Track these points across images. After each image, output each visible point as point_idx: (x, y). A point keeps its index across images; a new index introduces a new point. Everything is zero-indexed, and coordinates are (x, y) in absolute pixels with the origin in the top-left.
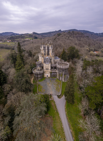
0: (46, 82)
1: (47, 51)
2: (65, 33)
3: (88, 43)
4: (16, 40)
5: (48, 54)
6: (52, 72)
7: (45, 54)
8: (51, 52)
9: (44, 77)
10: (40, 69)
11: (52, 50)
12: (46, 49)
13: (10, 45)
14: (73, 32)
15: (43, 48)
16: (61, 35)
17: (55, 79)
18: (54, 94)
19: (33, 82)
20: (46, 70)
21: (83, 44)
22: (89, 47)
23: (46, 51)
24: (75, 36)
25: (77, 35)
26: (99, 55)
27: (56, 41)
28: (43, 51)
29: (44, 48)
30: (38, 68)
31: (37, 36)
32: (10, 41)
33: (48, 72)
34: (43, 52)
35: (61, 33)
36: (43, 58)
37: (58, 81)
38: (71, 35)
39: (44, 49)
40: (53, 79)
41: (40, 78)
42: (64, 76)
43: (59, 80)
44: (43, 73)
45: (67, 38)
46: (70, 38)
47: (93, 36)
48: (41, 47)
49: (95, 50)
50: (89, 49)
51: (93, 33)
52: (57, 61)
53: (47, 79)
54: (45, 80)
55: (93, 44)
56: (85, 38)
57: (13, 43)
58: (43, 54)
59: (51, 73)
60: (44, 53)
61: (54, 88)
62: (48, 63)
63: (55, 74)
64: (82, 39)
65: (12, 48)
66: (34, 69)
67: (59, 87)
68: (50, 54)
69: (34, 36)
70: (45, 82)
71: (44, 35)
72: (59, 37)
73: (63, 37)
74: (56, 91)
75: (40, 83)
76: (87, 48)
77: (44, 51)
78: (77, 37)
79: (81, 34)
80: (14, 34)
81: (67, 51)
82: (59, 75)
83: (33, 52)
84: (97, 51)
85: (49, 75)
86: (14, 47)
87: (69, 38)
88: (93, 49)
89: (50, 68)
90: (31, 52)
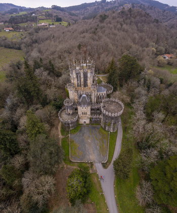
0: (83, 135)
1: (82, 80)
2: (114, 15)
3: (155, 36)
4: (22, 25)
5: (85, 85)
7: (79, 85)
8: (90, 82)
9: (80, 124)
10: (71, 113)
12: (82, 76)
13: (12, 39)
14: (130, 12)
15: (75, 76)
16: (107, 20)
17: (98, 128)
18: (96, 161)
20: (82, 115)
21: (147, 40)
23: (80, 80)
24: (133, 20)
25: (138, 17)
26: (172, 63)
27: (97, 38)
28: (76, 80)
29: (77, 74)
30: (68, 111)
32: (11, 29)
33: (86, 118)
35: (106, 14)
36: (76, 94)
37: (103, 131)
38: (126, 19)
39: (77, 77)
40: (95, 127)
41: (72, 127)
42: (113, 125)
43: (104, 129)
44: (78, 120)
45: (119, 26)
46: (124, 26)
47: (165, 14)
48: (72, 73)
49: (167, 52)
50: (156, 49)
52: (101, 95)
53: (84, 127)
54: (81, 130)
55: (165, 39)
56: (152, 25)
57: (17, 34)
58: (76, 85)
59: (91, 119)
60: (78, 83)
61: (97, 148)
62: (86, 106)
64: (146, 27)
65: (17, 46)
66: (61, 112)
67: (105, 146)
68: (89, 84)
70: (81, 135)
72: (102, 24)
73: (110, 23)
74: (100, 154)
75: (73, 136)
76: (153, 47)
77: (78, 80)
78: (136, 23)
79: (145, 16)
81: (118, 65)
82: (105, 124)
84: (169, 54)
85: (88, 121)
87: (122, 25)
88: (164, 49)
90: (53, 65)
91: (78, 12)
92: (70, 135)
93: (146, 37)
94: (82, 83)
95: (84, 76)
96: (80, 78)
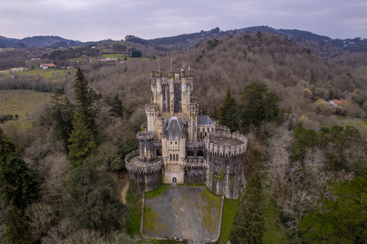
0: (170, 200)
1: (172, 97)
2: (232, 40)
3: (308, 71)
4: (71, 61)
5: (177, 109)
6: (189, 168)
7: (166, 109)
8: (185, 101)
9: (164, 184)
10: (149, 157)
11: (189, 93)
12: (172, 90)
13: (51, 79)
14: (259, 37)
15: (159, 89)
16: (220, 46)
17: (200, 191)
18: (195, 240)
19: (127, 198)
21: (292, 76)
22: (312, 86)
23: (169, 99)
24: (265, 47)
25: (274, 44)
26: (346, 111)
27: (202, 66)
28: (161, 98)
29: (163, 86)
30: (143, 152)
31: (141, 48)
33: (177, 168)
34: (159, 101)
35: (220, 40)
36: (159, 122)
37: (211, 196)
38: (253, 46)
39: (163, 92)
40: (194, 189)
41: (149, 185)
42: (230, 179)
43: (213, 191)
44: (161, 171)
45: (241, 54)
46: (250, 55)
47: (324, 48)
48: (155, 85)
49: (332, 96)
50: (312, 90)
51: (327, 38)
52: (206, 131)
53: (174, 188)
54: (166, 194)
55: (326, 77)
56: (299, 55)
57: (62, 72)
58: (162, 108)
59: (186, 170)
60: (164, 105)
61: (197, 221)
62: (177, 138)
63: (201, 172)
64: (288, 58)
65: (59, 87)
66: (130, 158)
67: (213, 217)
68: (184, 107)
69: (131, 47)
70: (167, 200)
71: (162, 46)
72: (212, 52)
73: (225, 50)
74: (203, 230)
75: (149, 201)
76: (305, 87)
77: (164, 99)
78: (272, 53)
79: (285, 43)
80: (63, 42)
81: (238, 98)
82: (214, 178)
83: (128, 100)
84: (338, 99)
85: (180, 177)
86: (65, 83)
87: (245, 54)
88: (327, 92)
89: (182, 154)
90: (120, 102)
91: (170, 46)
92: (143, 200)
93: (292, 72)
94: (172, 104)
95: (175, 90)
96: (169, 95)
